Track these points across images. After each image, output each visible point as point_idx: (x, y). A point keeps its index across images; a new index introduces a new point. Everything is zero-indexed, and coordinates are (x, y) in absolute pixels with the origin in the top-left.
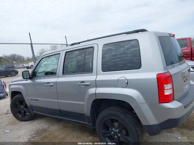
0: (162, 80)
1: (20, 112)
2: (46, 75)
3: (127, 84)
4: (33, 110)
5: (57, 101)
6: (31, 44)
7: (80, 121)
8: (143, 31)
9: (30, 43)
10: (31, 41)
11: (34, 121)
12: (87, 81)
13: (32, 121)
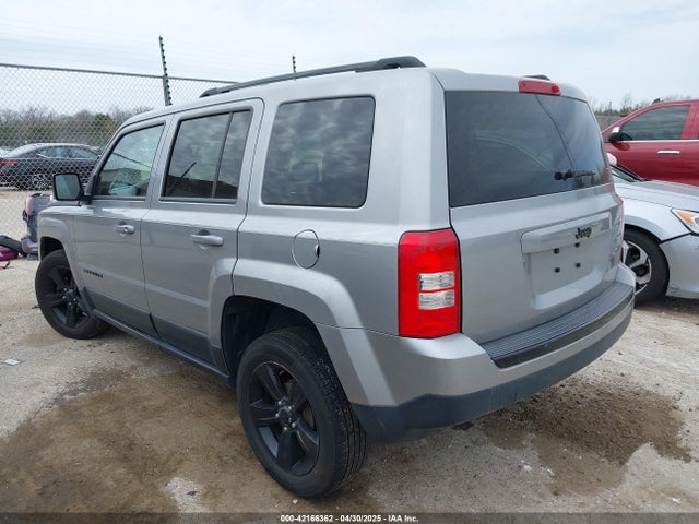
0: (420, 255)
1: (63, 306)
2: (138, 194)
3: (317, 255)
4: (93, 307)
5: (142, 284)
6: (165, 79)
7: (196, 357)
8: (409, 63)
9: (162, 74)
10: (165, 69)
11: (101, 341)
12: (217, 232)
13: (95, 342)
